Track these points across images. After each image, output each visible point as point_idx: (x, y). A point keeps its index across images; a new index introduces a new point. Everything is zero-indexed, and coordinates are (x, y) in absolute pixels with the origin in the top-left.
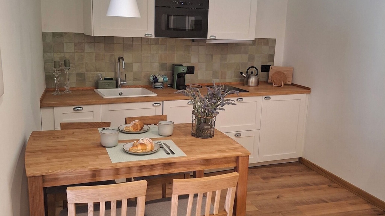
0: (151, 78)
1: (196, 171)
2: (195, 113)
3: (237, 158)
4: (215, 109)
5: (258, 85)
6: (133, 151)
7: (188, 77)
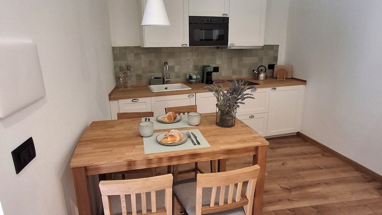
0: (188, 76)
1: (220, 159)
2: (218, 106)
3: (257, 148)
4: (236, 103)
5: (266, 79)
6: (164, 142)
7: (214, 75)
